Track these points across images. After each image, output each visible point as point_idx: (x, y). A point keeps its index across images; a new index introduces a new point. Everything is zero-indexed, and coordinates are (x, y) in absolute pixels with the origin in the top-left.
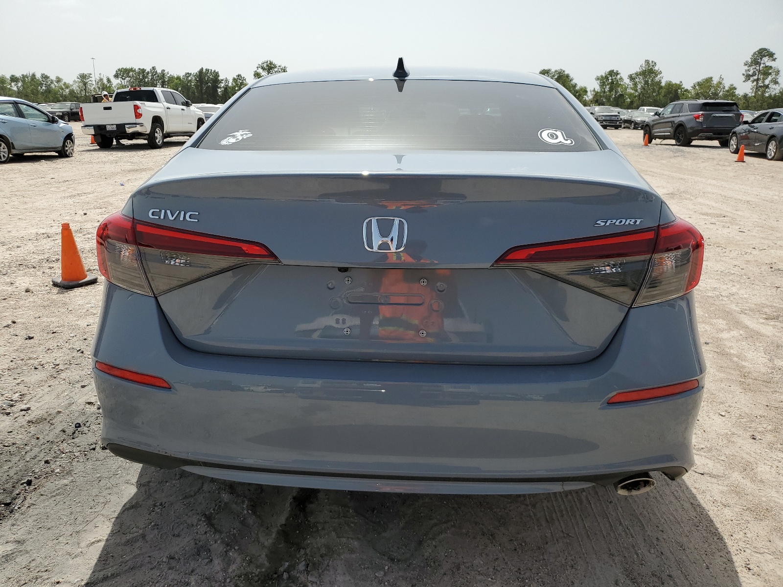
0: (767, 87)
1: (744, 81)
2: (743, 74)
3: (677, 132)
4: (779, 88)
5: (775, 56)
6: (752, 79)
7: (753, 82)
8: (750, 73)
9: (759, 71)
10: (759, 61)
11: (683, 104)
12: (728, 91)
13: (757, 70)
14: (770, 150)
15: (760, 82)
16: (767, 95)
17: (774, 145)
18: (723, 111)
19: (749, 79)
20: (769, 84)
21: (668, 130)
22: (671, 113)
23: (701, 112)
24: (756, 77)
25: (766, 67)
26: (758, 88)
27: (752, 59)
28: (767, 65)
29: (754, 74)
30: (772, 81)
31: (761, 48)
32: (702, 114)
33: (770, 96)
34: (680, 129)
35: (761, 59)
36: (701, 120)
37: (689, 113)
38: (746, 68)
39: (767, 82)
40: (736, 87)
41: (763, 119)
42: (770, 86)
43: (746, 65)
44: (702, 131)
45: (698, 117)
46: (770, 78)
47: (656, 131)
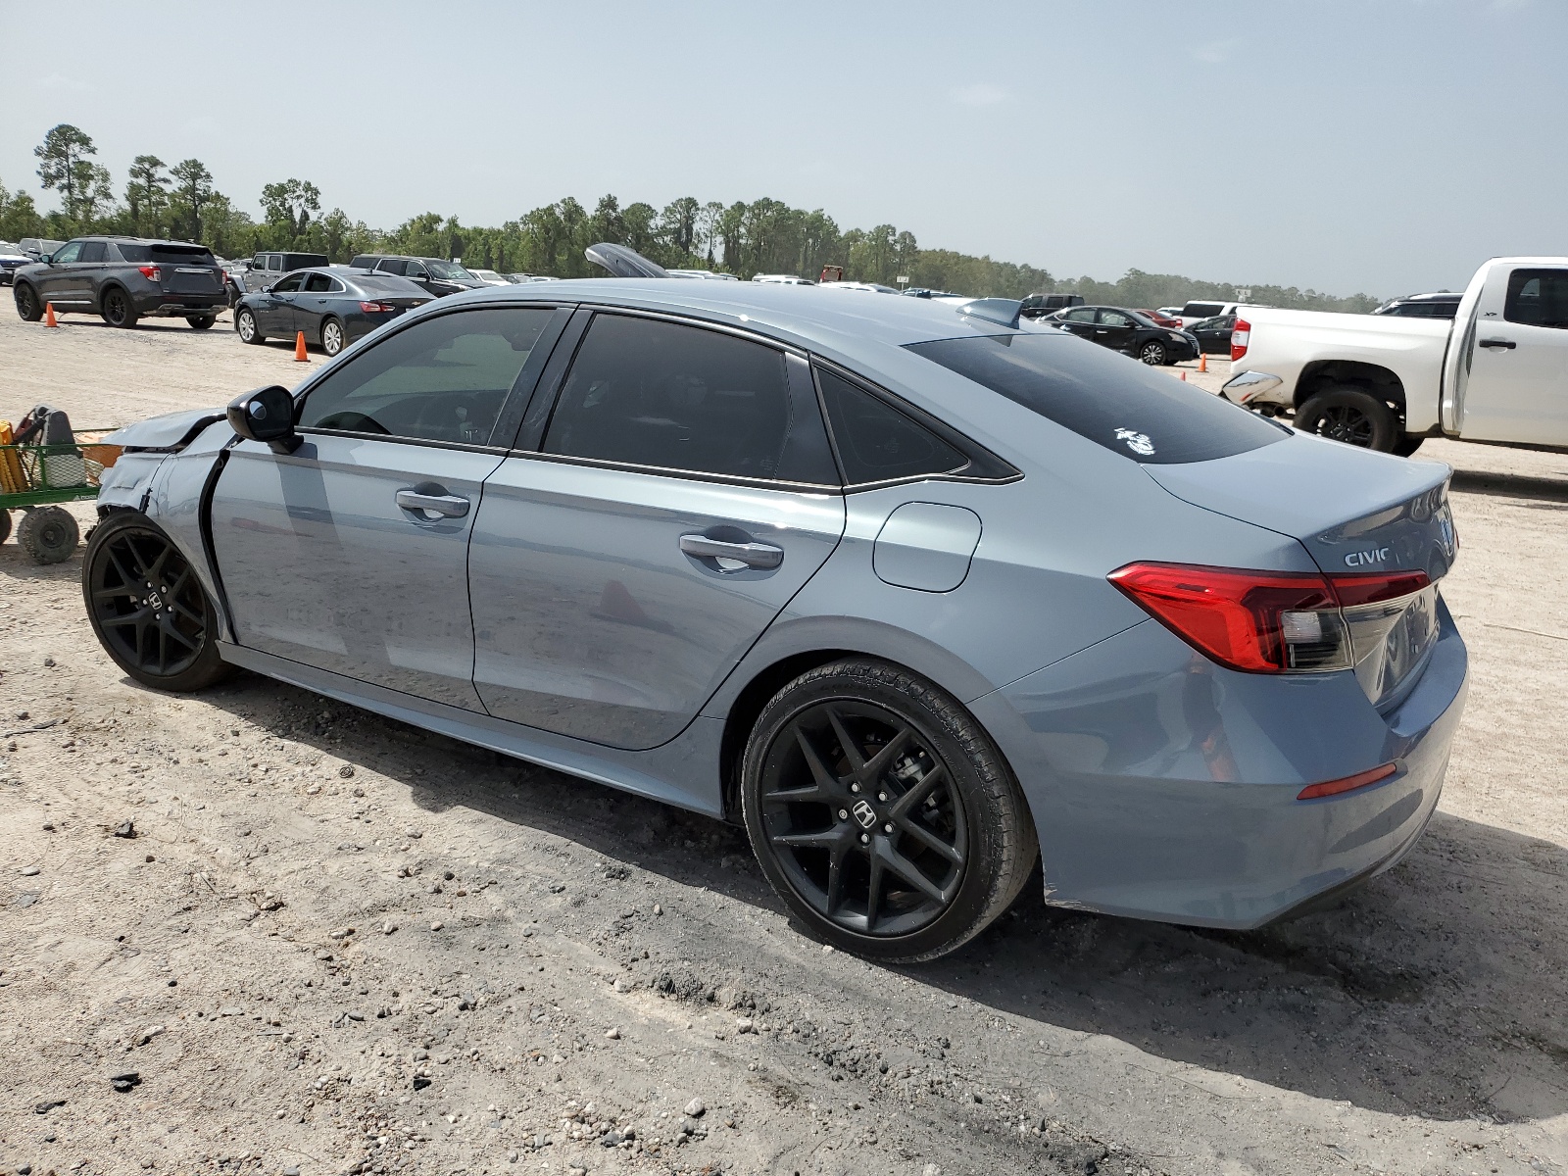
0: (91, 201)
1: (43, 187)
2: (39, 173)
3: (108, 299)
4: (115, 206)
5: (93, 144)
6: (57, 183)
7: (61, 189)
8: (52, 171)
9: (69, 170)
10: (64, 148)
11: (105, 244)
12: (16, 203)
13: (64, 167)
14: (329, 338)
15: (76, 191)
16: (97, 217)
17: (334, 331)
18: (193, 263)
19: (53, 184)
20: (94, 198)
21: (86, 296)
22: (80, 259)
23: (152, 263)
24: (65, 181)
25: (82, 163)
26: (73, 203)
27: (47, 143)
28: (81, 159)
29: (59, 175)
30: (97, 191)
31: (61, 123)
32: (156, 268)
33: (103, 219)
34: (114, 293)
35: (67, 146)
36: (155, 278)
37: (126, 263)
38: (40, 160)
39: (90, 193)
40: (32, 197)
41: (299, 283)
42: (95, 200)
43: (38, 154)
44: (164, 299)
45: (149, 273)
46: (92, 185)
47: (49, 294)
